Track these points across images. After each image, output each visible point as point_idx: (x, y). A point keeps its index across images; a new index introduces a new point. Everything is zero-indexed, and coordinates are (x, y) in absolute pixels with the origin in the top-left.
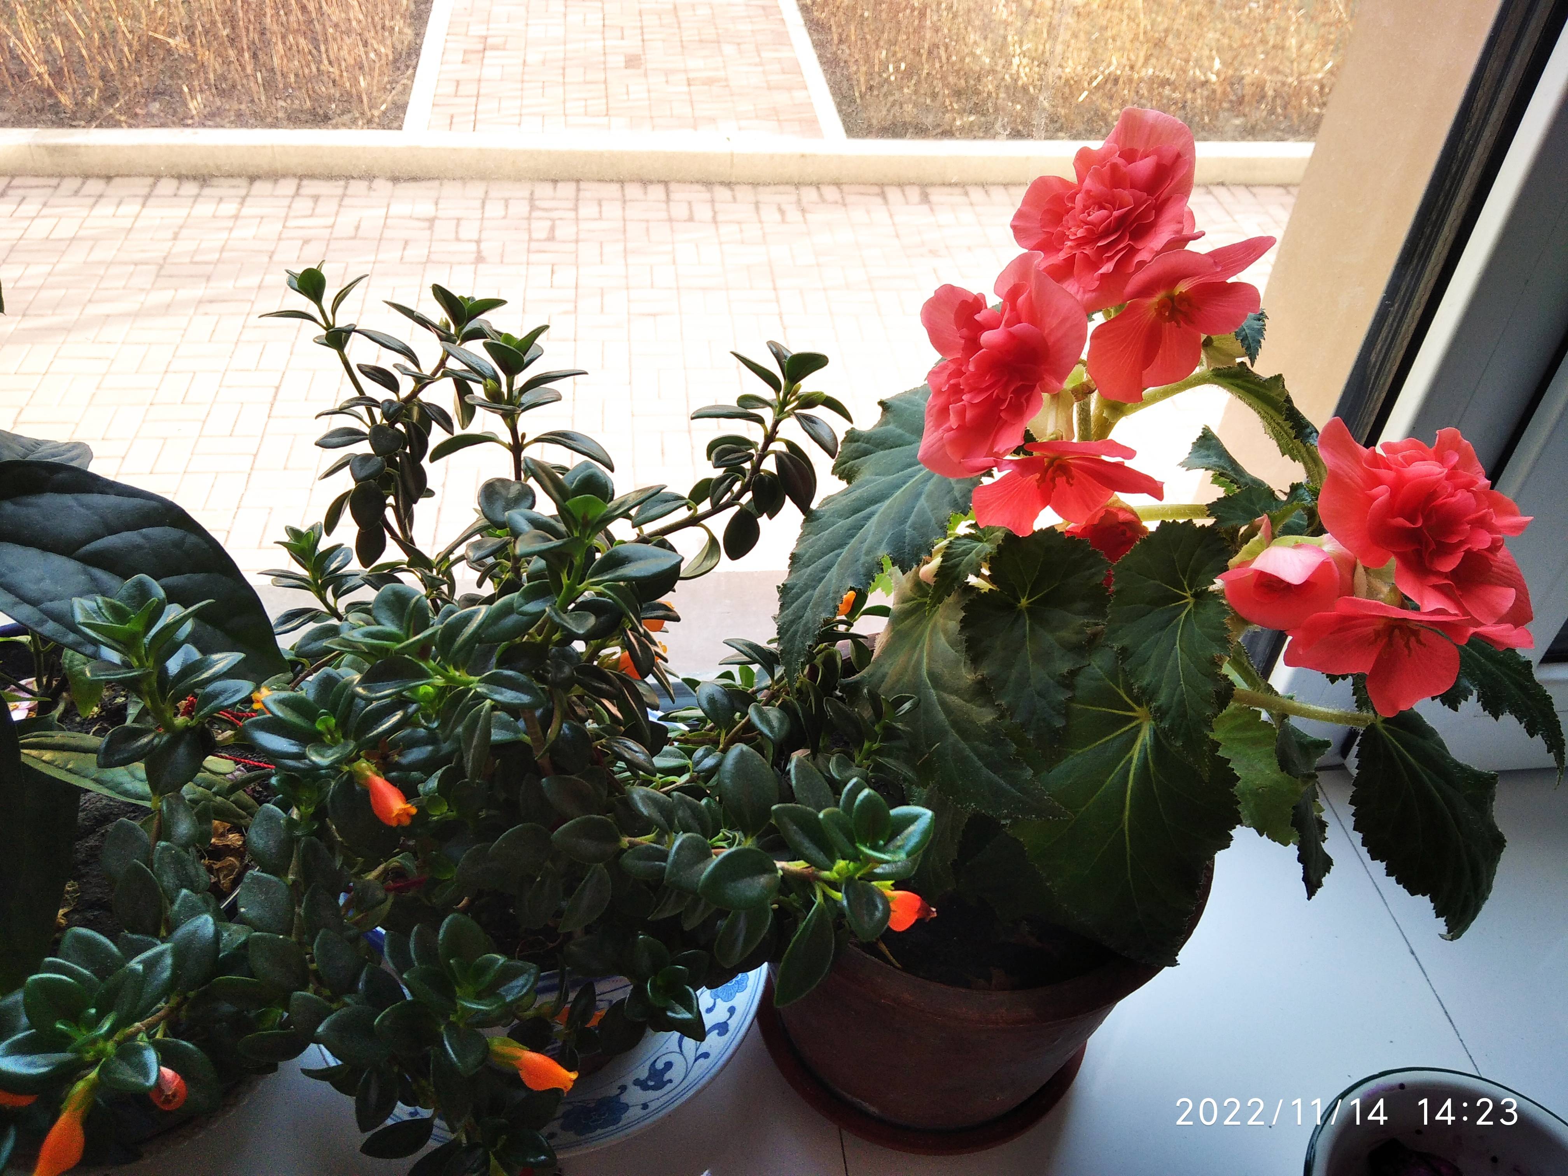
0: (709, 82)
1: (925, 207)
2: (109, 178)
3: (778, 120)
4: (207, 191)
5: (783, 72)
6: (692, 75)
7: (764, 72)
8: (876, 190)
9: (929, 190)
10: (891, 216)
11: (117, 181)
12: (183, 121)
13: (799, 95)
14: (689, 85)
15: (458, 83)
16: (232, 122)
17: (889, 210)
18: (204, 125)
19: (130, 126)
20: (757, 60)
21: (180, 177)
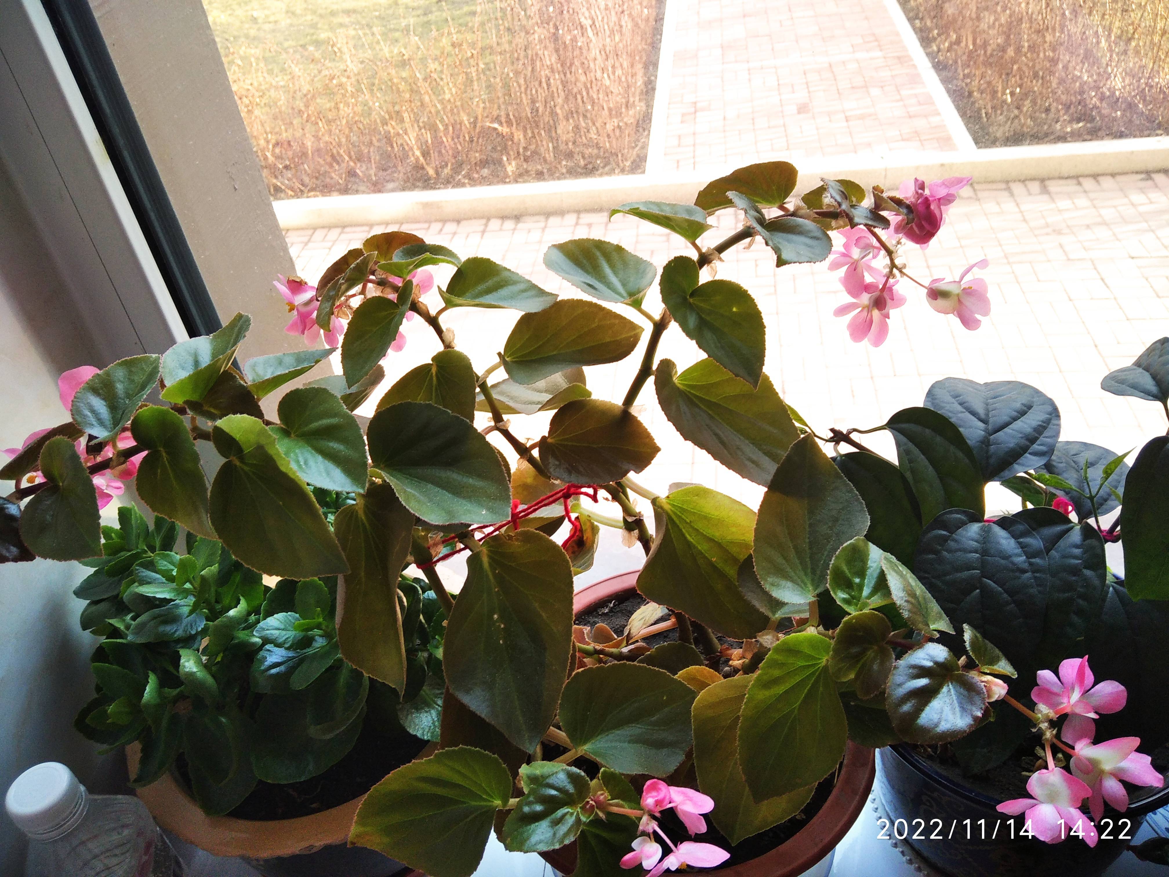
0: (862, 117)
1: (1045, 197)
2: (458, 222)
3: (920, 140)
4: (520, 225)
5: (920, 104)
6: (848, 114)
7: (905, 106)
8: (1003, 186)
9: (1047, 183)
10: (1017, 205)
11: (463, 223)
12: (503, 180)
13: (935, 120)
14: (847, 121)
15: (679, 137)
16: (533, 178)
17: (1015, 201)
18: (517, 182)
19: (472, 186)
20: (898, 97)
21: (504, 218)
